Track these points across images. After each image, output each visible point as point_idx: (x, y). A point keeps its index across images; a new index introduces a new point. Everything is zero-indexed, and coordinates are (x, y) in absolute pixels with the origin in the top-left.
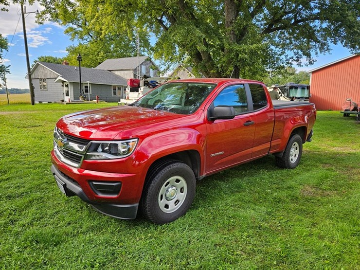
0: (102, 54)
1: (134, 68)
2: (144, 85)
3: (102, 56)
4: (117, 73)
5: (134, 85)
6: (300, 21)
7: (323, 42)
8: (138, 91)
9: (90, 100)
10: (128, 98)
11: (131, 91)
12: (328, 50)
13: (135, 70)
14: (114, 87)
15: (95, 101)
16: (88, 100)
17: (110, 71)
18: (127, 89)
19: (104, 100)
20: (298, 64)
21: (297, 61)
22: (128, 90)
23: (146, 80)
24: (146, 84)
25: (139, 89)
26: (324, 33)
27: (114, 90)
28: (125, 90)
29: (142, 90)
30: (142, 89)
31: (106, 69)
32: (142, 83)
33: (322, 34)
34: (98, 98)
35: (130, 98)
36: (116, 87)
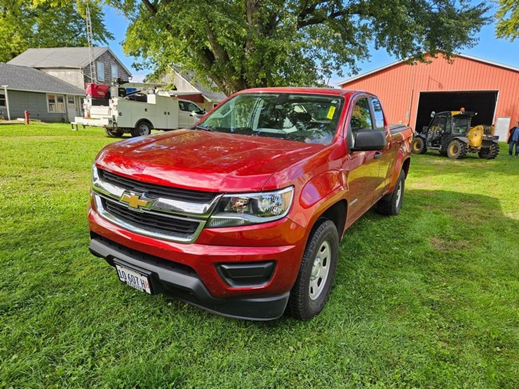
0: (19, 40)
1: (84, 65)
2: (119, 95)
3: (19, 43)
4: (51, 73)
5: (98, 94)
6: (338, 14)
7: (362, 45)
8: (107, 104)
9: (12, 119)
10: (89, 116)
11: (93, 105)
12: (367, 56)
13: (86, 70)
14: (49, 96)
15: (22, 120)
16: (7, 119)
17: (38, 69)
18: (85, 101)
19: (38, 119)
20: (338, 74)
21: (338, 68)
22: (88, 102)
23: (121, 86)
24: (122, 93)
25: (110, 101)
26: (362, 33)
27: (50, 101)
28: (82, 102)
29: (116, 103)
30: (115, 100)
31: (30, 65)
32: (114, 91)
33: (360, 35)
34: (28, 114)
35: (92, 117)
36: (53, 97)
